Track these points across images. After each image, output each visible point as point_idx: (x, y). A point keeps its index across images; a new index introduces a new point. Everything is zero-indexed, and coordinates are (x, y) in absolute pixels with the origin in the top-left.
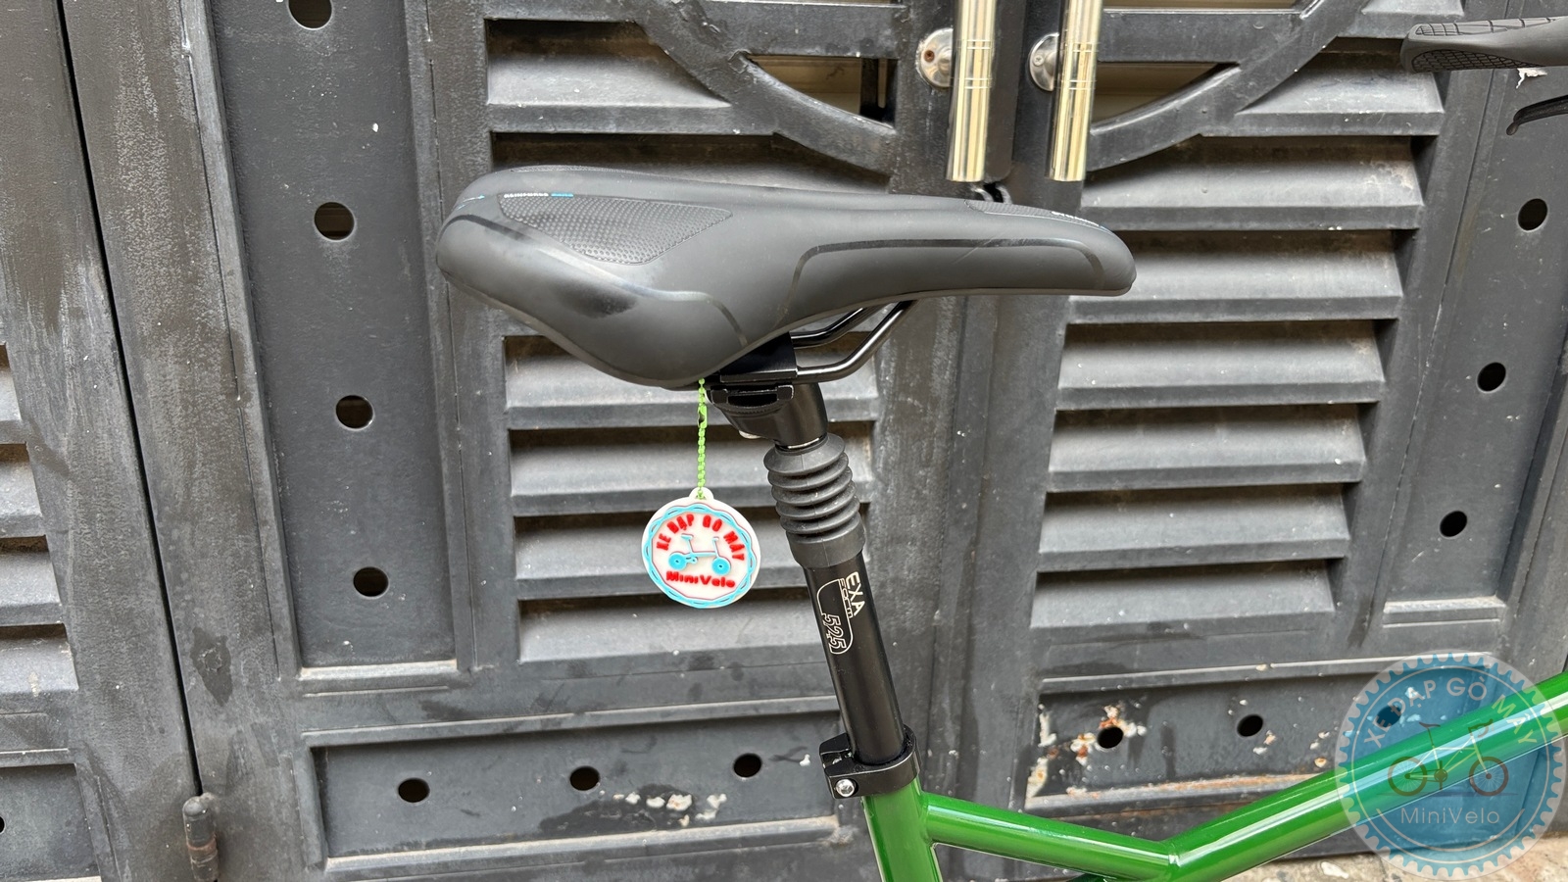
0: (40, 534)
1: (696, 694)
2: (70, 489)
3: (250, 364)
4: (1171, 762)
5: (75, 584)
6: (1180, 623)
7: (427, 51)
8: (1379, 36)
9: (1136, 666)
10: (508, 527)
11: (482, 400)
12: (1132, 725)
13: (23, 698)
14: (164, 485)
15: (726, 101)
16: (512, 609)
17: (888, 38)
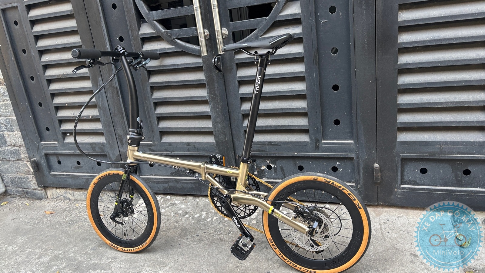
0: (99, 118)
1: (189, 151)
2: (102, 111)
3: (119, 92)
4: (284, 175)
5: (104, 125)
6: (275, 142)
7: (134, 44)
8: (283, 19)
9: (268, 151)
10: (156, 119)
12: (273, 165)
13: (99, 143)
14: (112, 111)
15: (174, 46)
16: (158, 133)
17: (196, 33)
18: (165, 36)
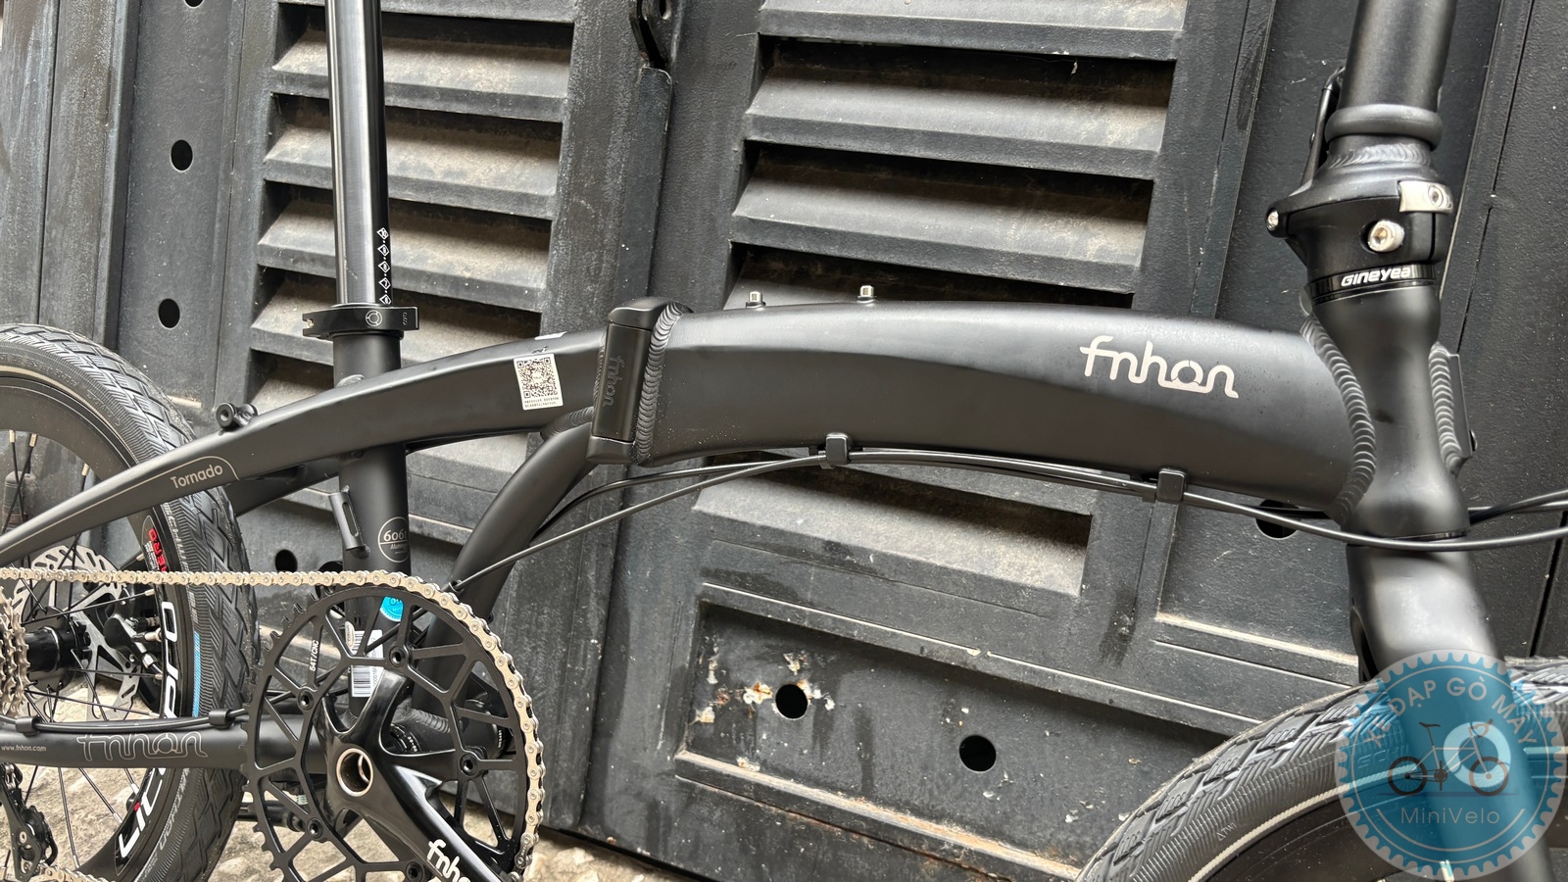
4: (867, 768)
6: (865, 552)
9: (809, 596)
10: (252, 274)
11: (250, 146)
12: (818, 691)
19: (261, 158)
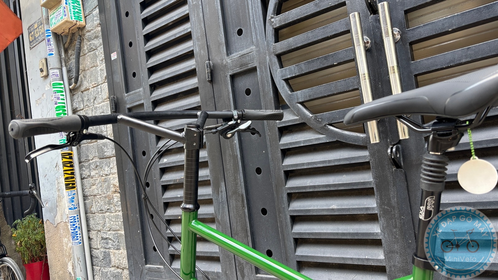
3: (245, 201)
7: (269, 135)
10: (292, 241)
11: (284, 207)
13: (213, 272)
15: (325, 135)
18: (313, 122)
19: (288, 210)
